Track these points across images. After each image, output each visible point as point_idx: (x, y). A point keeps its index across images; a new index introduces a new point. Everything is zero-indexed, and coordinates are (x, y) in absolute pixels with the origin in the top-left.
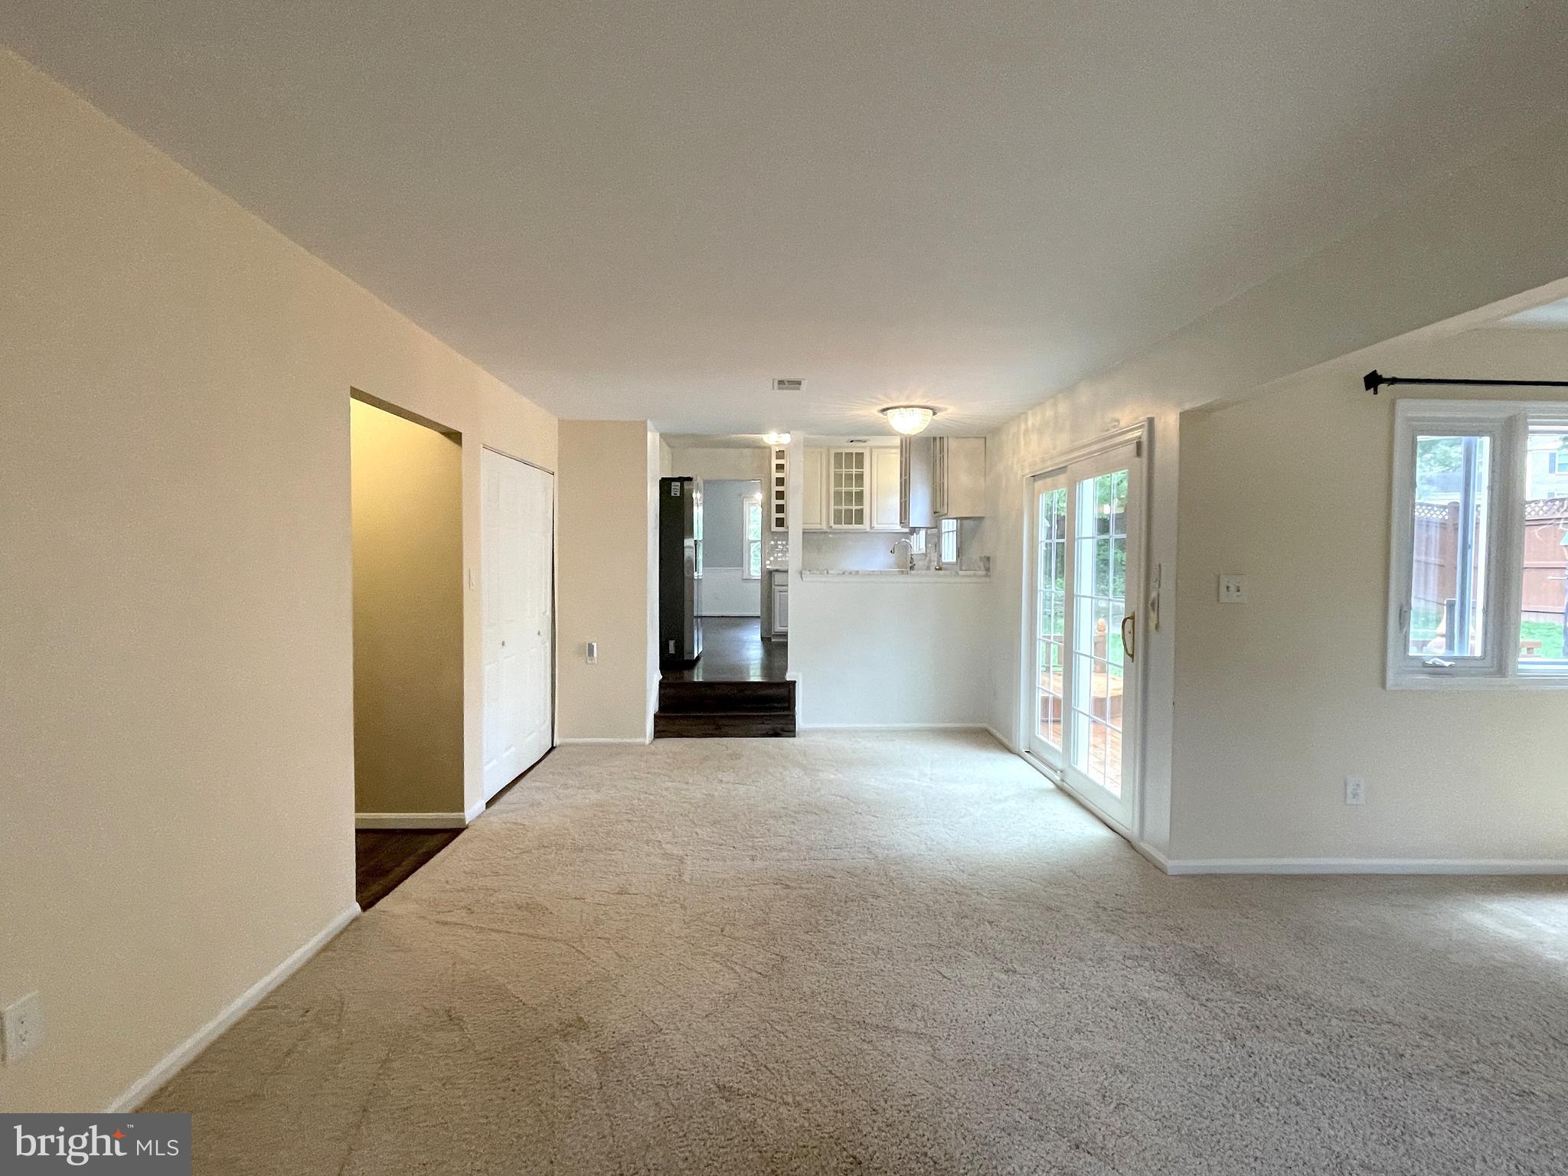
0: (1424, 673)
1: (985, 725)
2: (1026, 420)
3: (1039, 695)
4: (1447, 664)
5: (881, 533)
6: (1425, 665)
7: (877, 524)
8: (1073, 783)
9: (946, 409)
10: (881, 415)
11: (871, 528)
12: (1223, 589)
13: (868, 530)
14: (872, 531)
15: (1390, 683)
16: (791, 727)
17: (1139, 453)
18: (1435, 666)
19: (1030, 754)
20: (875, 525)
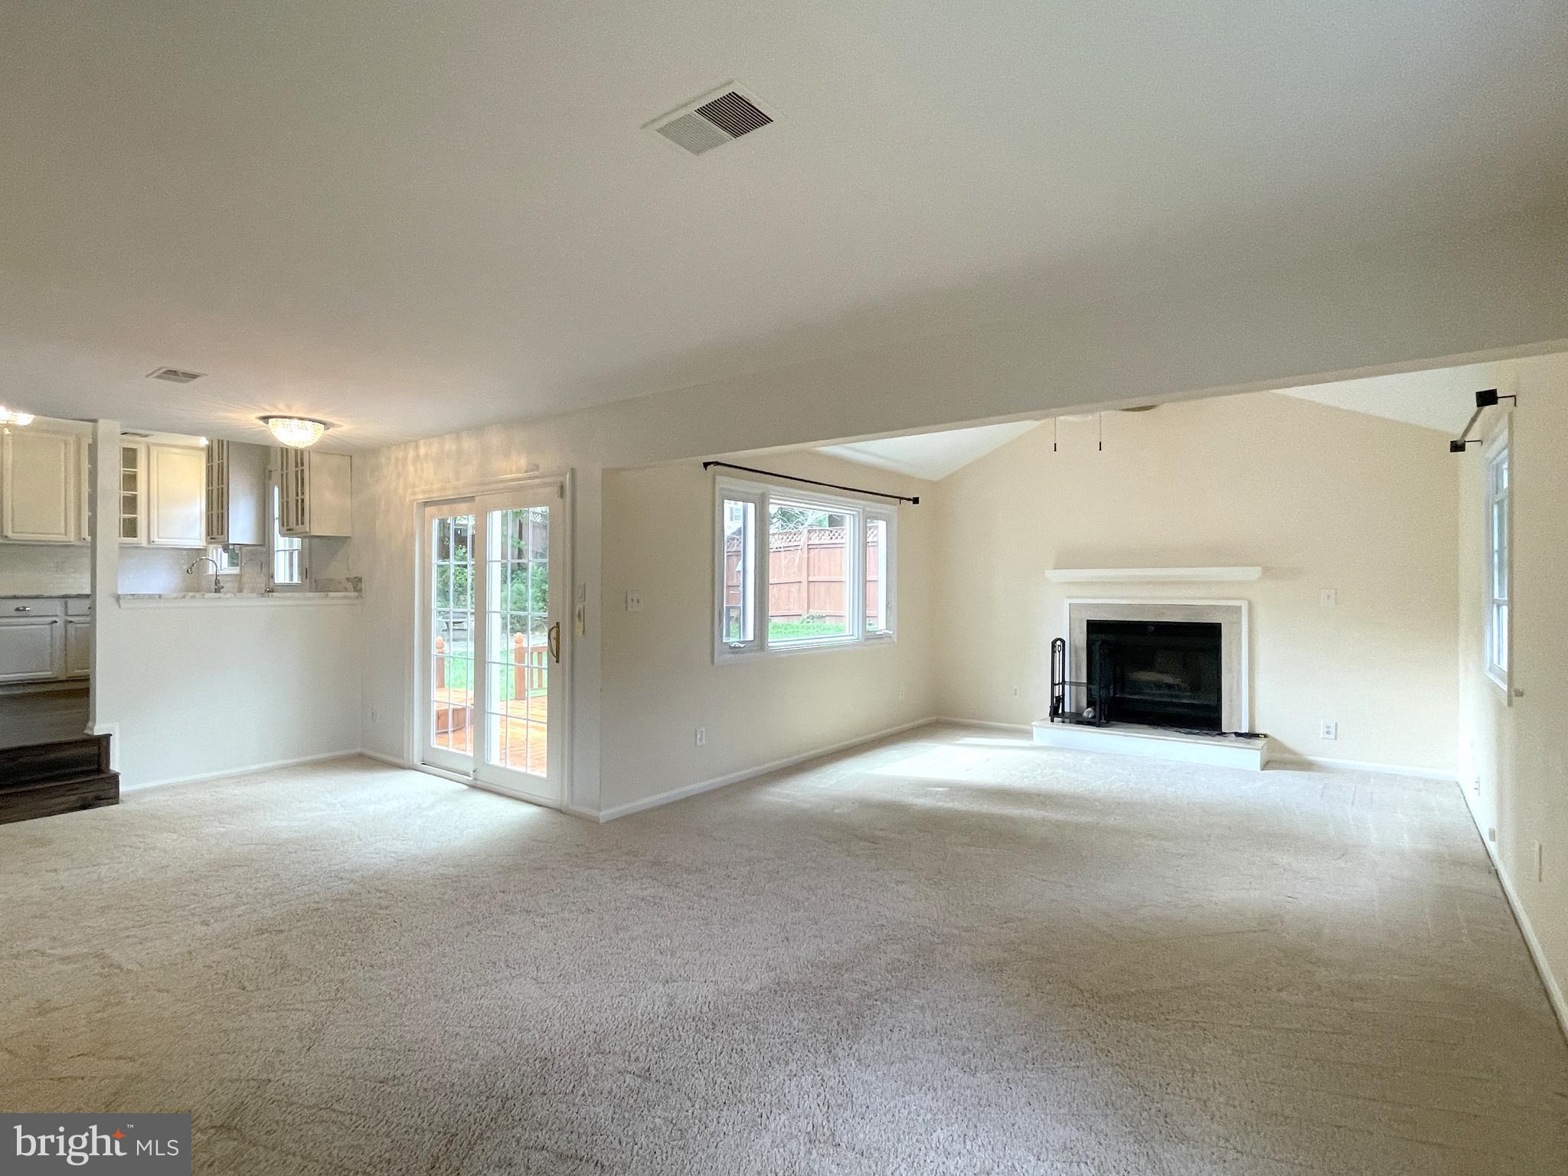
0: (729, 653)
1: (358, 750)
2: (417, 447)
3: (435, 708)
4: (742, 646)
5: (165, 549)
6: (731, 648)
7: (159, 537)
8: (485, 778)
9: (341, 426)
10: (261, 423)
11: (149, 542)
12: (629, 601)
13: (144, 544)
14: (151, 546)
15: (716, 661)
16: (112, 793)
17: (562, 495)
18: (735, 647)
19: (427, 765)
20: (154, 537)
